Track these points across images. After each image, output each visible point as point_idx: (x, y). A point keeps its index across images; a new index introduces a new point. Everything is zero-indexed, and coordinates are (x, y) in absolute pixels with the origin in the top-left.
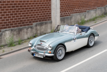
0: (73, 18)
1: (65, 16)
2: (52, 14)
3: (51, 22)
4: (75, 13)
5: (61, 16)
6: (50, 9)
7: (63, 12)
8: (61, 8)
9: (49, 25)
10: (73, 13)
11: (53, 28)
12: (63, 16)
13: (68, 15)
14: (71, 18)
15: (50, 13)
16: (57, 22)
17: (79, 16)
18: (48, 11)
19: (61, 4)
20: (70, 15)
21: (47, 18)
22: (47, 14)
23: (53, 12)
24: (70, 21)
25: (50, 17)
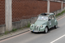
0: (22, 22)
1: (16, 21)
2: (6, 20)
3: (5, 26)
4: (23, 19)
5: (12, 21)
6: (5, 16)
7: (14, 18)
8: (12, 16)
9: (3, 28)
10: (22, 19)
11: (6, 30)
12: (14, 21)
13: (18, 21)
14: (20, 22)
15: (5, 19)
16: (10, 25)
17: (26, 21)
18: (3, 18)
19: (12, 13)
20: (19, 20)
21: (2, 22)
22: (2, 19)
23: (6, 18)
24: (19, 25)
25: (5, 22)
